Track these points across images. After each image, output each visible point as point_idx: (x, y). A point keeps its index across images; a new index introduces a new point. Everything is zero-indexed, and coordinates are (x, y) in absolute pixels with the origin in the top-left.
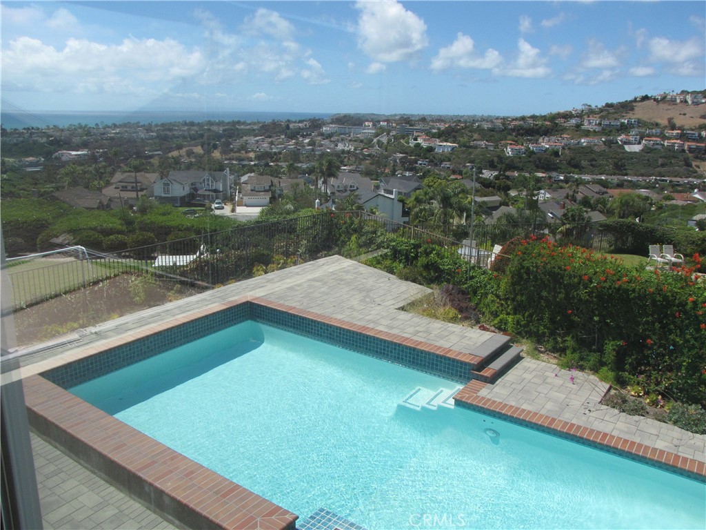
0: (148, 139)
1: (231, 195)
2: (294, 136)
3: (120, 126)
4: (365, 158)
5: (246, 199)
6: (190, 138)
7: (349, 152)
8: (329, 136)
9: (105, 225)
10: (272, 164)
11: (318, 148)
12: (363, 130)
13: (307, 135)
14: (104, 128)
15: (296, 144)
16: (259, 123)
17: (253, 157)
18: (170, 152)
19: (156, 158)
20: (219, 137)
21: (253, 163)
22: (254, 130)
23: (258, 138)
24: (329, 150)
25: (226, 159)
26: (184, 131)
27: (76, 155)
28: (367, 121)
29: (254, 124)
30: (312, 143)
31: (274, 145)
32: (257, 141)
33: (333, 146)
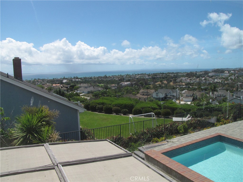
0: (149, 79)
1: (179, 98)
2: (198, 77)
3: (140, 75)
4: (225, 84)
5: (184, 99)
6: (163, 78)
7: (219, 82)
8: (212, 77)
9: (152, 106)
10: (191, 87)
11: (208, 81)
12: (224, 74)
13: (203, 77)
14: (135, 75)
15: (199, 80)
16: (186, 73)
17: (184, 84)
18: (156, 83)
19: (151, 85)
20: (172, 78)
21: (184, 87)
22: (184, 75)
23: (186, 78)
24: (211, 82)
25: (175, 85)
26: (160, 76)
27: (126, 84)
28: (226, 71)
29: (184, 73)
30: (205, 79)
31: (191, 80)
32: (186, 79)
33: (213, 80)
